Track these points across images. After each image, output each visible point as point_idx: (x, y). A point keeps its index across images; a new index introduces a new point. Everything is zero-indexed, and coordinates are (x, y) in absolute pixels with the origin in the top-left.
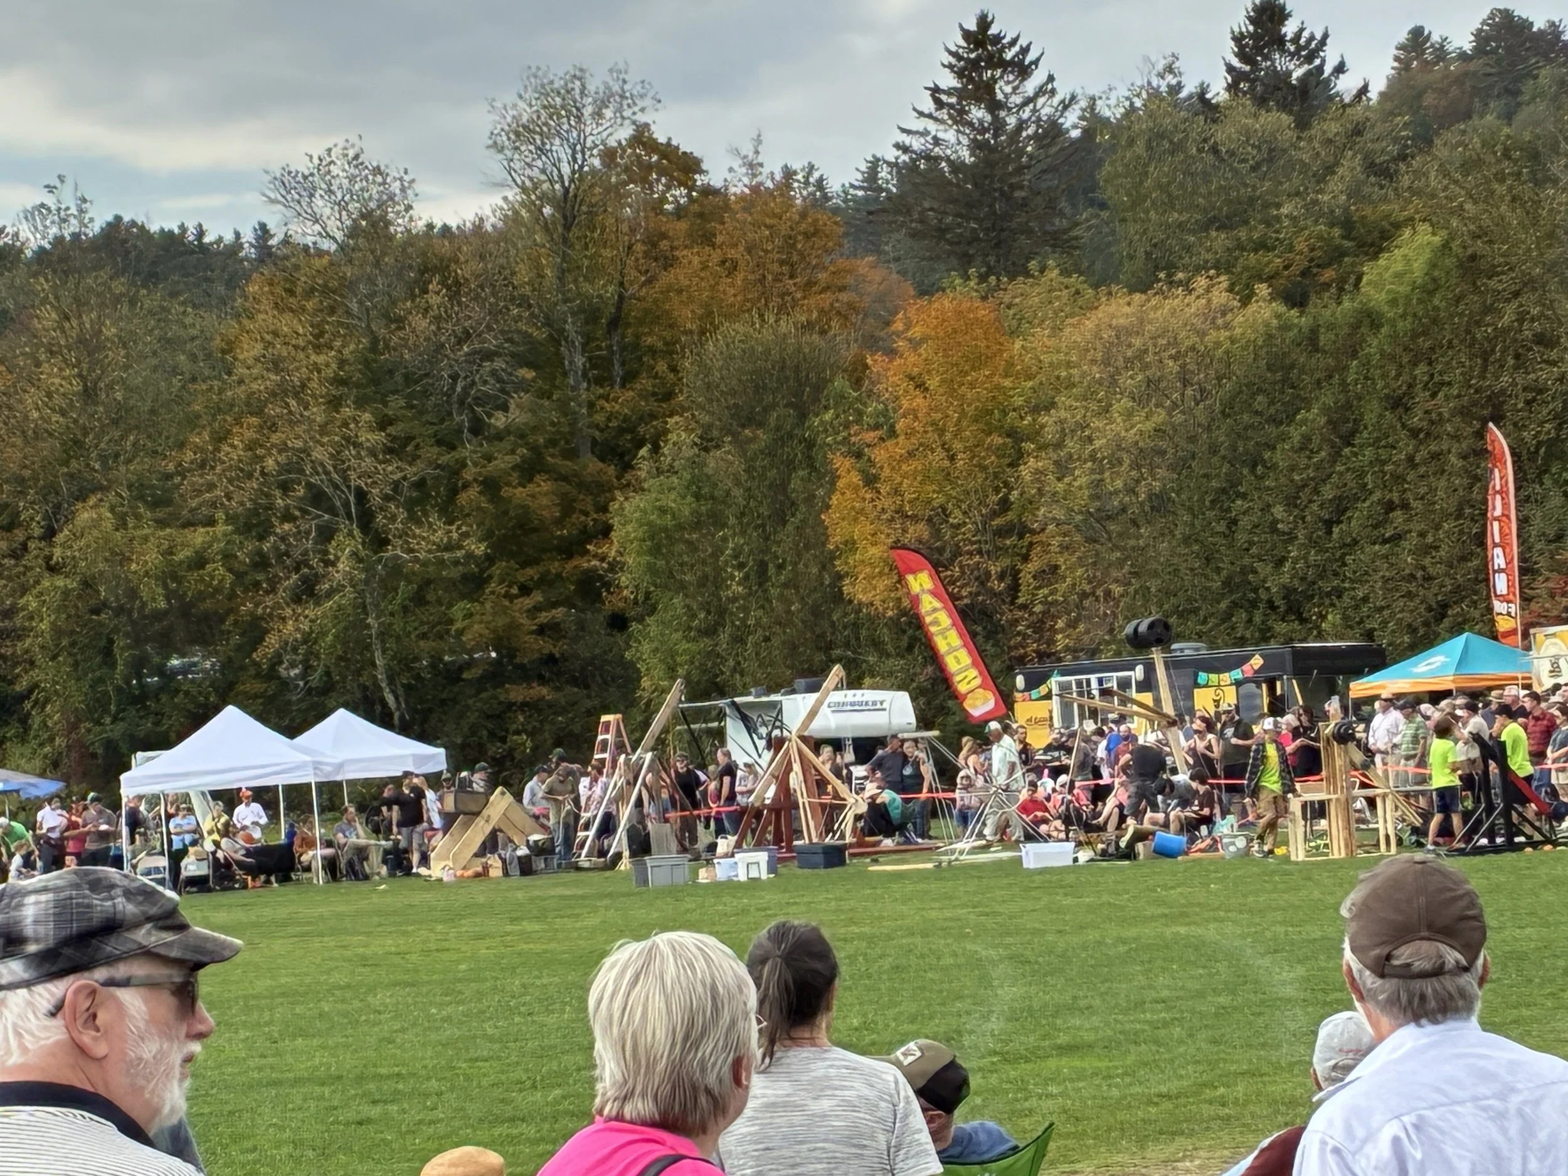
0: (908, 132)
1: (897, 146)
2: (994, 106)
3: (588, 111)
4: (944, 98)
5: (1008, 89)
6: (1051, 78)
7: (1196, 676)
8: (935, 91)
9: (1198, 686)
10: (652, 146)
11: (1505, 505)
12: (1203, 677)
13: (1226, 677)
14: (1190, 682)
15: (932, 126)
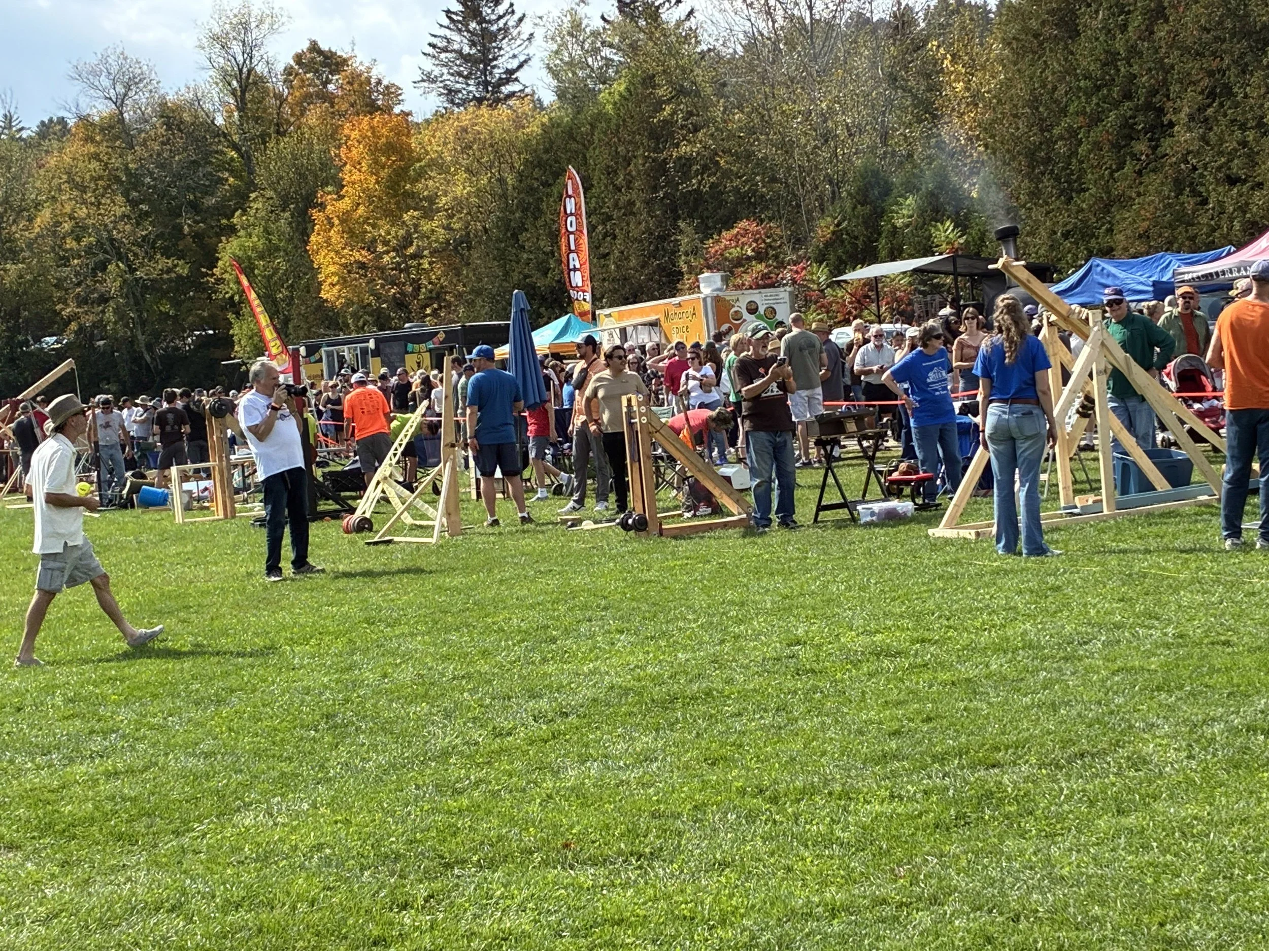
0: (435, 36)
1: (430, 45)
2: (482, 21)
3: (253, 25)
4: (454, 17)
5: (489, 11)
6: (512, 5)
7: (406, 346)
8: (448, 12)
9: (407, 353)
10: (320, 52)
11: (579, 224)
12: (410, 346)
13: (423, 346)
14: (402, 350)
15: (448, 33)
